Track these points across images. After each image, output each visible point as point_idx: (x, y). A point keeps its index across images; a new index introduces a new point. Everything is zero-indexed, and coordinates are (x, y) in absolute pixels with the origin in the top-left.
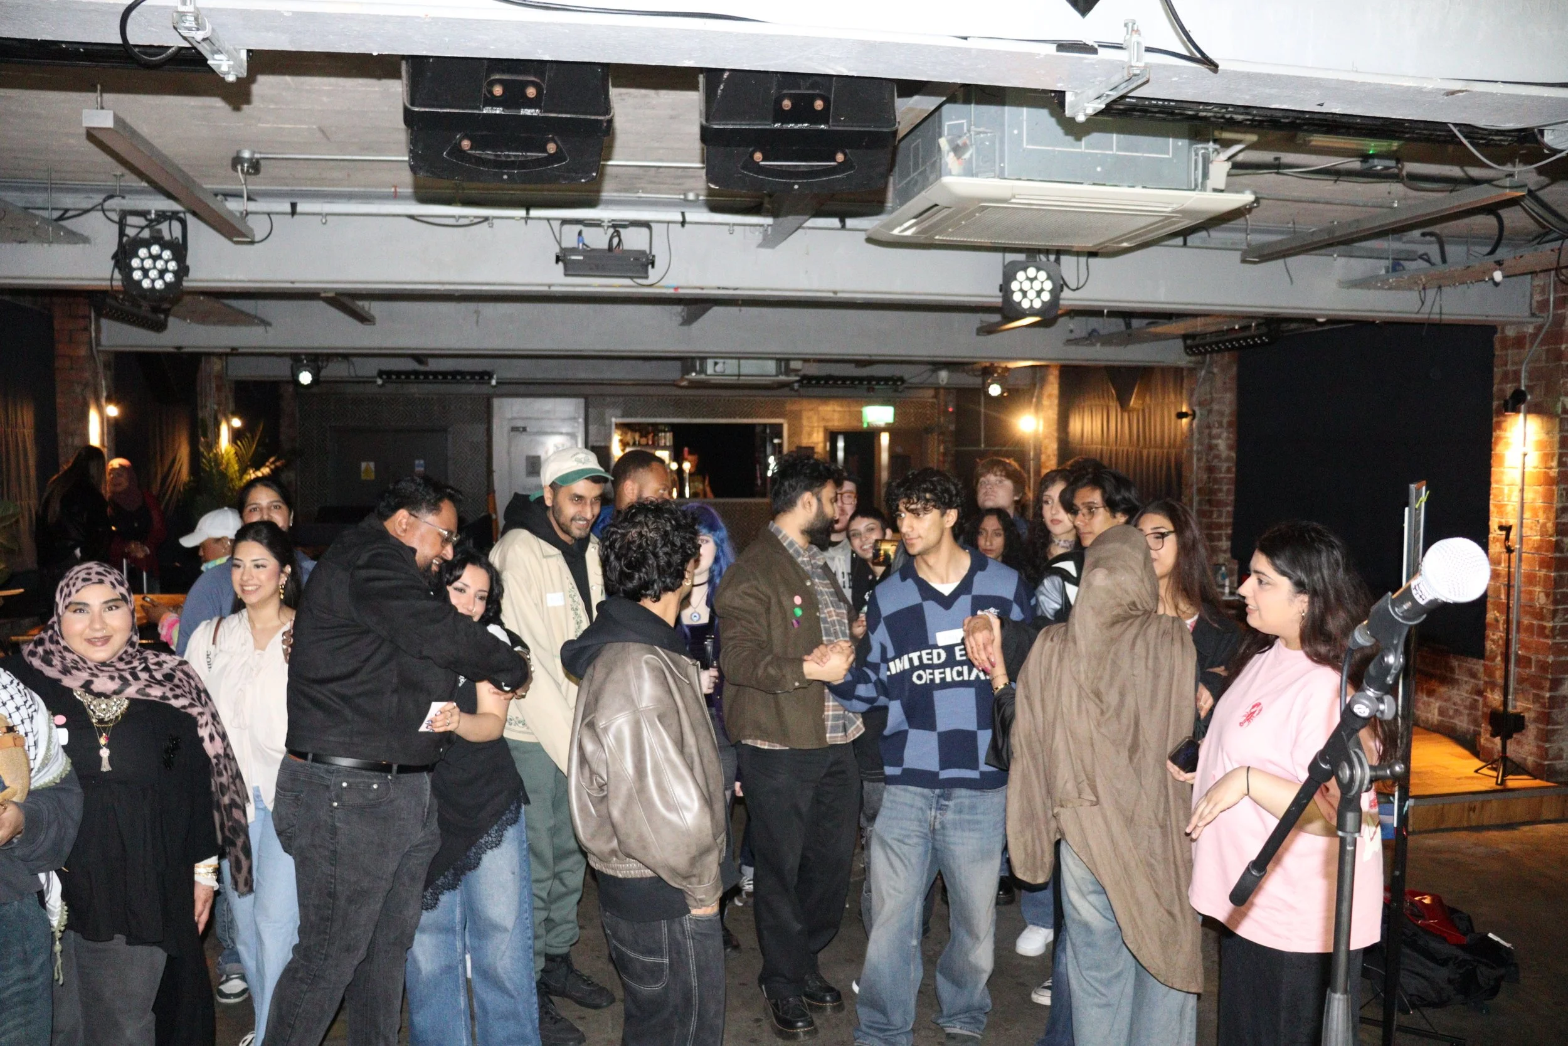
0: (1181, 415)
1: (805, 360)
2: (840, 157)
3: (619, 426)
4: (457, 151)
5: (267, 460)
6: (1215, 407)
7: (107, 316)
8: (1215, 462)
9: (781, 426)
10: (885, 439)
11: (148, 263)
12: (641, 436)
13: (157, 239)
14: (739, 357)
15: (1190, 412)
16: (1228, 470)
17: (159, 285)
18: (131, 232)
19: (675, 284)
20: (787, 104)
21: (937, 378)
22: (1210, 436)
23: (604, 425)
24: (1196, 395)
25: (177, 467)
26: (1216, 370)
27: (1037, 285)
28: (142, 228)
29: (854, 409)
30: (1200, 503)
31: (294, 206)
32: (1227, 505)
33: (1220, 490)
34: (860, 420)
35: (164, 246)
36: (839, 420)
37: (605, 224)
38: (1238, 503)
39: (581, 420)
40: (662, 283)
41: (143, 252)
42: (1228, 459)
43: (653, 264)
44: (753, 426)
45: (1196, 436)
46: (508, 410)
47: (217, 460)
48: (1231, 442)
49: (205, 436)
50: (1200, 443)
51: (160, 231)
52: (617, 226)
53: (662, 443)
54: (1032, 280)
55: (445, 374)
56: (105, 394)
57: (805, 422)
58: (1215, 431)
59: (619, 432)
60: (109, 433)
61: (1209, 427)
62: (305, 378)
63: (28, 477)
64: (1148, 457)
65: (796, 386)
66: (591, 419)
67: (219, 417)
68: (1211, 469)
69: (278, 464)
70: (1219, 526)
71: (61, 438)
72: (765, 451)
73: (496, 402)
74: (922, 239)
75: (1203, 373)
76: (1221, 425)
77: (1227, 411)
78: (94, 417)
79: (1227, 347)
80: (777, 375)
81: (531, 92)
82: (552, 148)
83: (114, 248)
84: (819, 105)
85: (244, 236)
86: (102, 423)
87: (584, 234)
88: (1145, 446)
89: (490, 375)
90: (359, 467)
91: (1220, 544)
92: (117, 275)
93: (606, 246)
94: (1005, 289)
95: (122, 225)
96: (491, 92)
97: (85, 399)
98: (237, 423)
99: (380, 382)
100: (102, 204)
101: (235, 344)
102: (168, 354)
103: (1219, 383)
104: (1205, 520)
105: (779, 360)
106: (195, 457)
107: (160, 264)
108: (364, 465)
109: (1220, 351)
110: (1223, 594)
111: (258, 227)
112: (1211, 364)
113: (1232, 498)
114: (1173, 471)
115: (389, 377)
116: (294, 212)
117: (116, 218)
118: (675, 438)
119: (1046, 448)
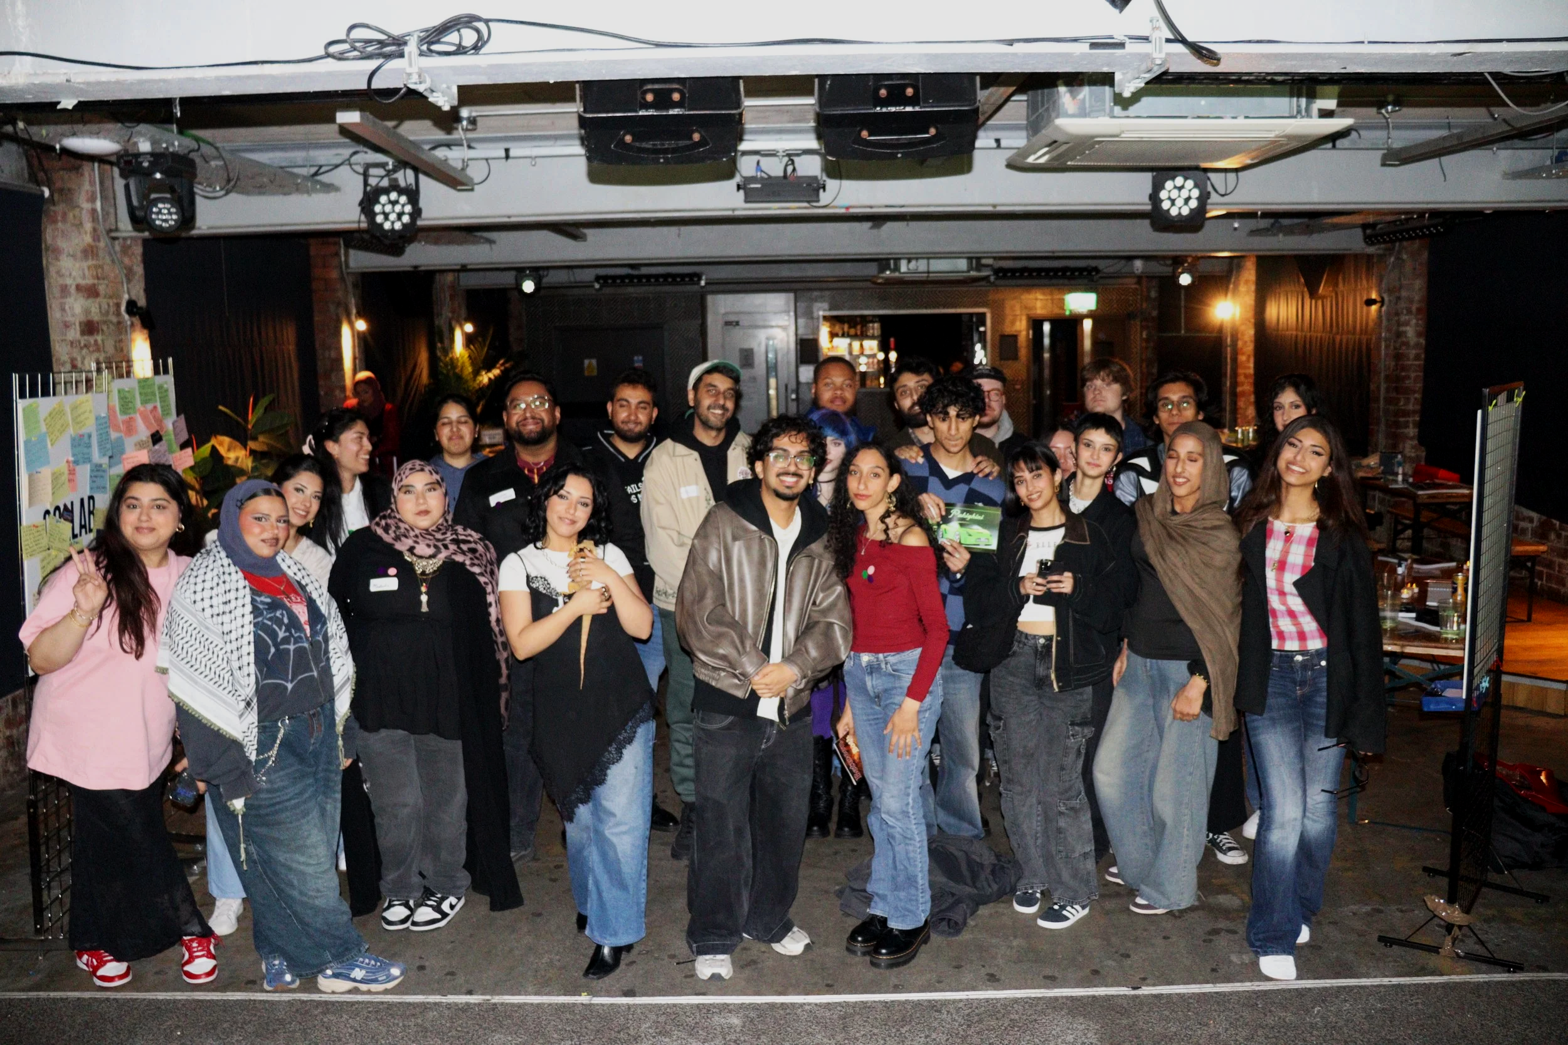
0: (1370, 302)
1: (995, 258)
2: (933, 131)
3: (825, 318)
4: (622, 143)
5: (497, 362)
6: (1404, 293)
7: (356, 247)
8: (1403, 350)
9: (983, 315)
10: (1088, 324)
11: (388, 208)
12: (850, 327)
13: (394, 187)
14: (929, 256)
15: (1379, 299)
16: (1417, 357)
17: (398, 226)
18: (373, 181)
19: (847, 204)
20: (883, 92)
21: (1132, 266)
22: (1399, 324)
23: (812, 318)
24: (1385, 281)
25: (417, 371)
26: (1405, 257)
27: (1185, 193)
28: (382, 177)
29: (1057, 297)
30: (1387, 390)
31: (507, 151)
32: (1415, 392)
33: (1408, 377)
34: (1062, 308)
35: (401, 192)
36: (1042, 308)
37: (781, 154)
38: (1426, 391)
39: (792, 314)
40: (834, 204)
41: (383, 199)
42: (1417, 345)
43: (824, 188)
44: (960, 315)
45: (1385, 323)
46: (721, 306)
47: (453, 363)
48: (1420, 329)
49: (442, 342)
50: (1389, 330)
51: (396, 180)
52: (791, 156)
53: (870, 333)
54: (1180, 188)
55: (657, 277)
56: (354, 311)
57: (1008, 311)
58: (1404, 318)
59: (828, 324)
60: (359, 346)
61: (1397, 314)
62: (528, 287)
63: (293, 388)
64: (1341, 344)
65: (992, 279)
66: (799, 313)
67: (454, 323)
68: (1398, 357)
69: (507, 365)
70: (1406, 414)
71: (319, 352)
72: (972, 339)
73: (710, 299)
74: (1056, 164)
75: (1392, 259)
76: (1409, 312)
77: (1417, 298)
78: (346, 331)
79: (1417, 234)
80: (968, 271)
81: (676, 97)
82: (696, 137)
83: (360, 196)
84: (910, 91)
85: (463, 184)
86: (353, 336)
87: (761, 164)
88: (1338, 333)
89: (699, 276)
90: (582, 363)
91: (1406, 431)
92: (363, 218)
93: (781, 174)
94: (1155, 198)
95: (366, 175)
96: (644, 99)
97: (337, 315)
98: (469, 328)
99: (597, 286)
100: (349, 160)
101: (465, 261)
102: (404, 272)
103: (1408, 268)
104: (1392, 408)
105: (970, 259)
106: (433, 361)
107: (398, 208)
108: (586, 362)
109: (1411, 238)
110: (1396, 482)
111: (475, 172)
112: (1399, 252)
113: (1419, 385)
114: (1364, 360)
115: (606, 282)
116: (507, 157)
117: (361, 170)
118: (883, 328)
119: (1243, 335)
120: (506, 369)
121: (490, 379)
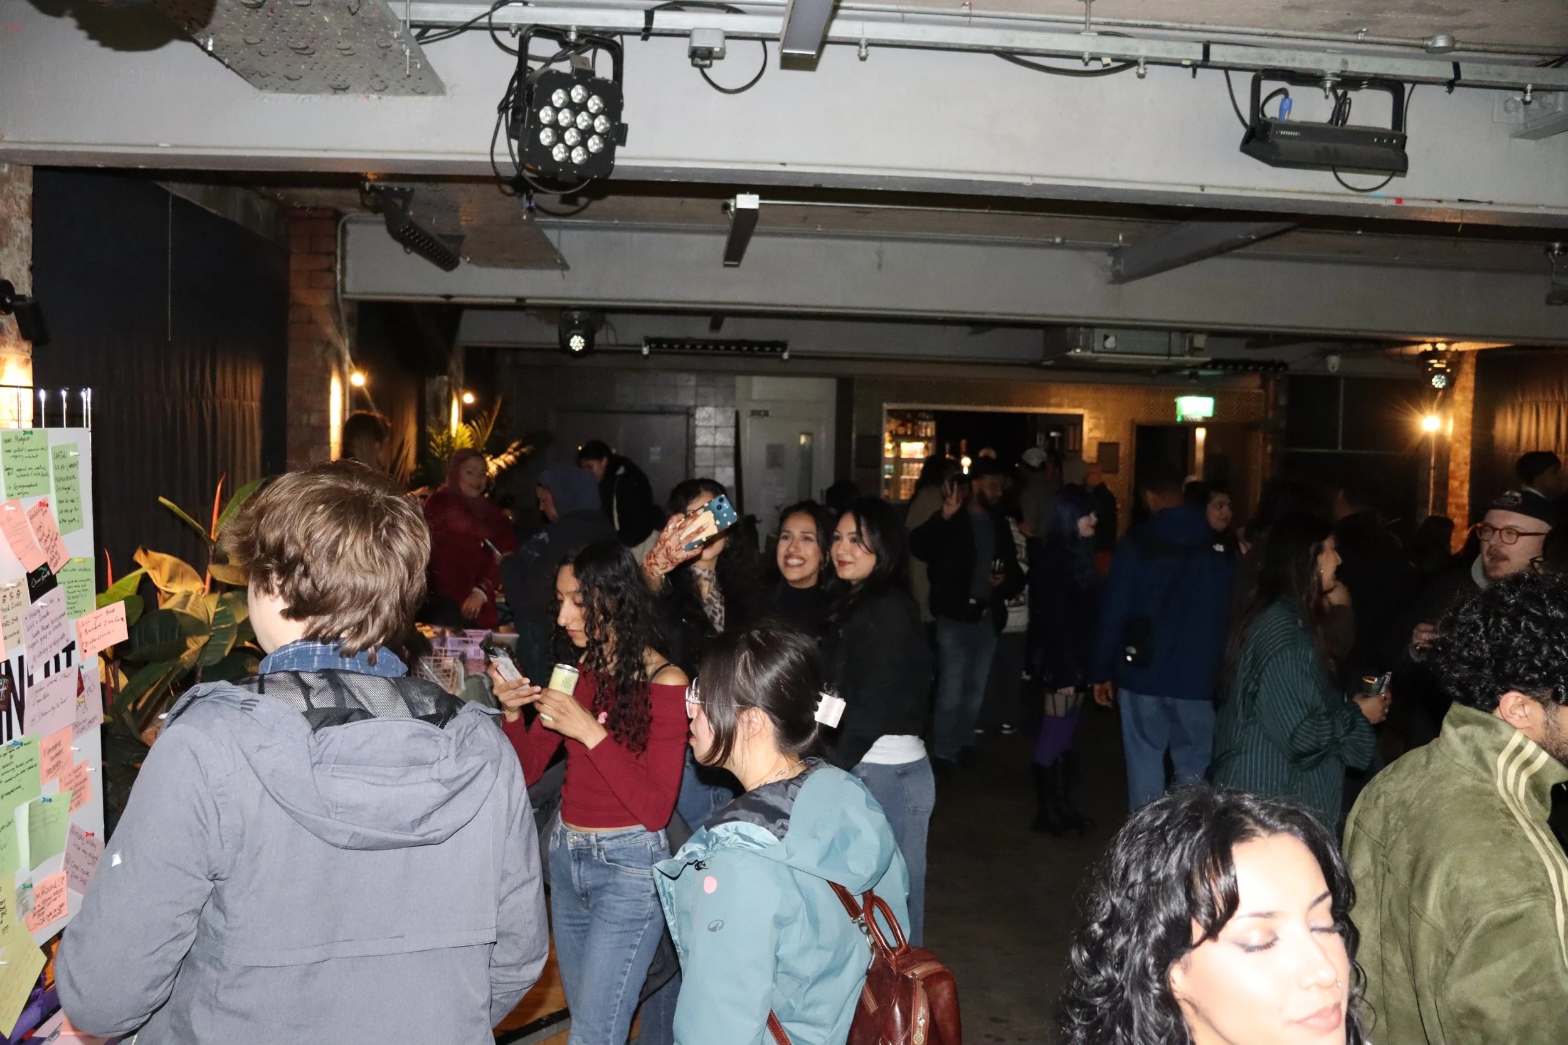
3: (890, 414)
10: (1201, 434)
11: (564, 117)
13: (582, 77)
17: (578, 156)
18: (536, 63)
21: (1325, 363)
23: (876, 412)
25: (404, 452)
28: (556, 58)
29: (1168, 399)
34: (1174, 412)
35: (590, 89)
36: (1149, 413)
39: (833, 405)
41: (558, 97)
47: (449, 443)
51: (583, 64)
56: (348, 358)
62: (577, 342)
69: (523, 450)
71: (294, 413)
78: (335, 387)
83: (507, 90)
86: (344, 395)
89: (783, 346)
95: (522, 54)
97: (324, 363)
98: (469, 398)
99: (646, 351)
100: (486, 17)
101: (526, 293)
106: (423, 439)
107: (582, 120)
115: (659, 346)
117: (514, 44)
118: (938, 429)
119: (1456, 455)
120: (522, 454)
121: (499, 467)
